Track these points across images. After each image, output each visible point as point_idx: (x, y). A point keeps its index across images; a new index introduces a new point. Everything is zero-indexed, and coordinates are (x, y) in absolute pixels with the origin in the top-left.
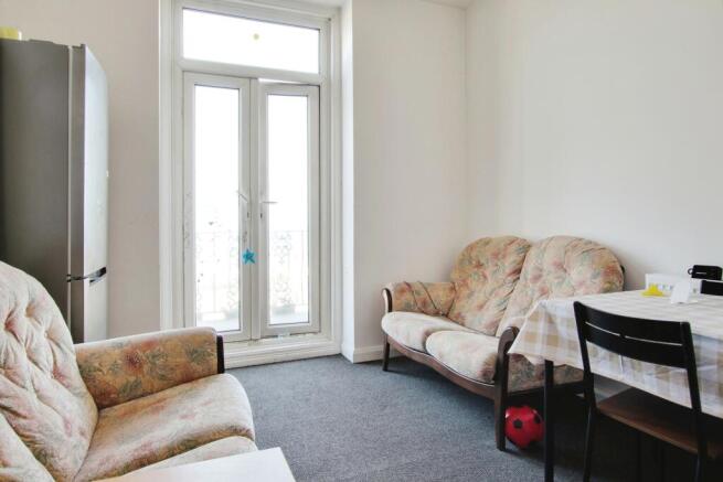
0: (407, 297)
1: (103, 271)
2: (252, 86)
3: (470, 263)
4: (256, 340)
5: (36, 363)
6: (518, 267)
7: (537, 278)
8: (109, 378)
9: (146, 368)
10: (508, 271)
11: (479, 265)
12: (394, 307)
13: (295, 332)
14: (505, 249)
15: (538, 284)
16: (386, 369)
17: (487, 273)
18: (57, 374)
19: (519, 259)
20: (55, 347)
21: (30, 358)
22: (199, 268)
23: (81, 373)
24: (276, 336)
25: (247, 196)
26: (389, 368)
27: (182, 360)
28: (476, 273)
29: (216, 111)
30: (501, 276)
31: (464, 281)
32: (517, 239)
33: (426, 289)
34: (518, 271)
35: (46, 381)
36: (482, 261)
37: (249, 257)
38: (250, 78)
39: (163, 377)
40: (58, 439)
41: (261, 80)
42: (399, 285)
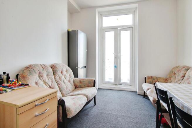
0: (150, 80)
1: (85, 67)
2: (116, 30)
3: (172, 73)
4: (117, 85)
5: (65, 79)
6: (184, 75)
7: (188, 79)
8: (77, 83)
9: (82, 83)
10: (181, 76)
11: (175, 74)
12: (146, 82)
13: (126, 84)
14: (182, 69)
15: (188, 81)
16: (144, 97)
17: (176, 76)
18: (69, 81)
19: (185, 73)
20: (70, 77)
21: (65, 78)
22: (106, 68)
23: (74, 82)
24: (121, 85)
25: (115, 54)
26: (145, 97)
27: (87, 83)
28: (174, 76)
29: (110, 36)
30: (179, 77)
31: (170, 78)
32: (186, 66)
33: (157, 79)
34: (184, 76)
35: (66, 81)
36: (176, 73)
37: (115, 67)
38: (116, 28)
39: (84, 85)
40: (64, 89)
41: (118, 28)
42: (149, 76)
